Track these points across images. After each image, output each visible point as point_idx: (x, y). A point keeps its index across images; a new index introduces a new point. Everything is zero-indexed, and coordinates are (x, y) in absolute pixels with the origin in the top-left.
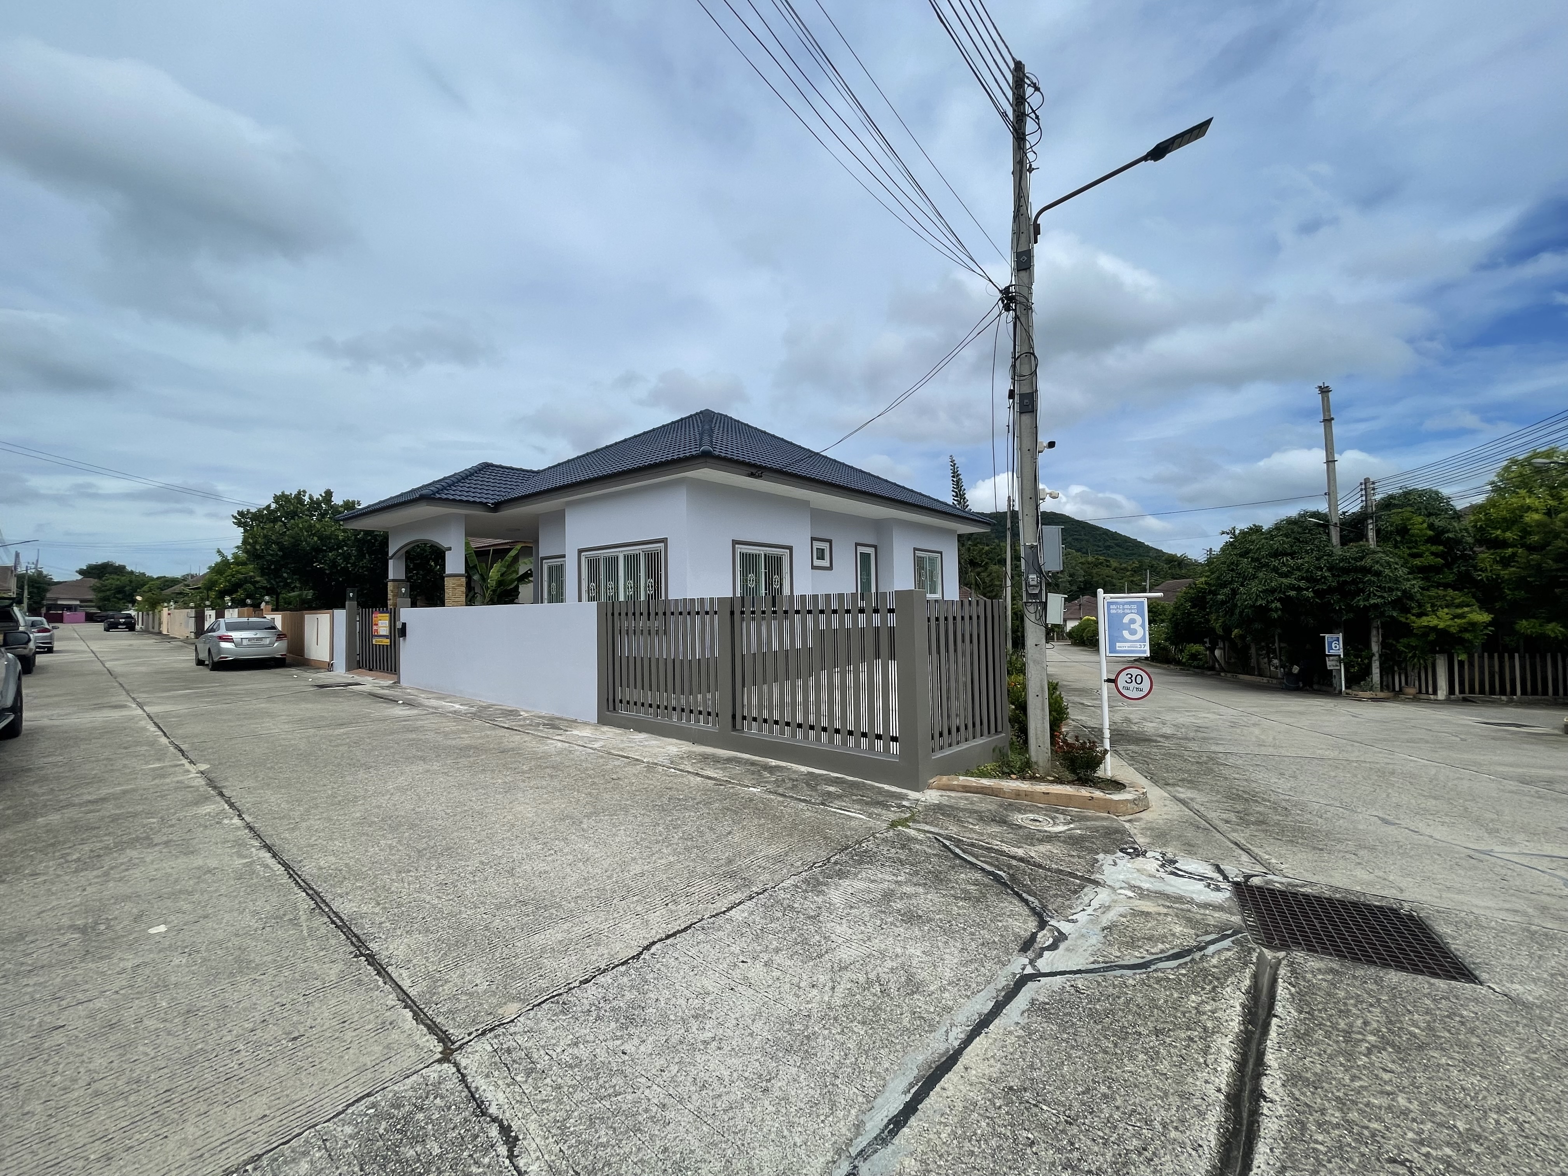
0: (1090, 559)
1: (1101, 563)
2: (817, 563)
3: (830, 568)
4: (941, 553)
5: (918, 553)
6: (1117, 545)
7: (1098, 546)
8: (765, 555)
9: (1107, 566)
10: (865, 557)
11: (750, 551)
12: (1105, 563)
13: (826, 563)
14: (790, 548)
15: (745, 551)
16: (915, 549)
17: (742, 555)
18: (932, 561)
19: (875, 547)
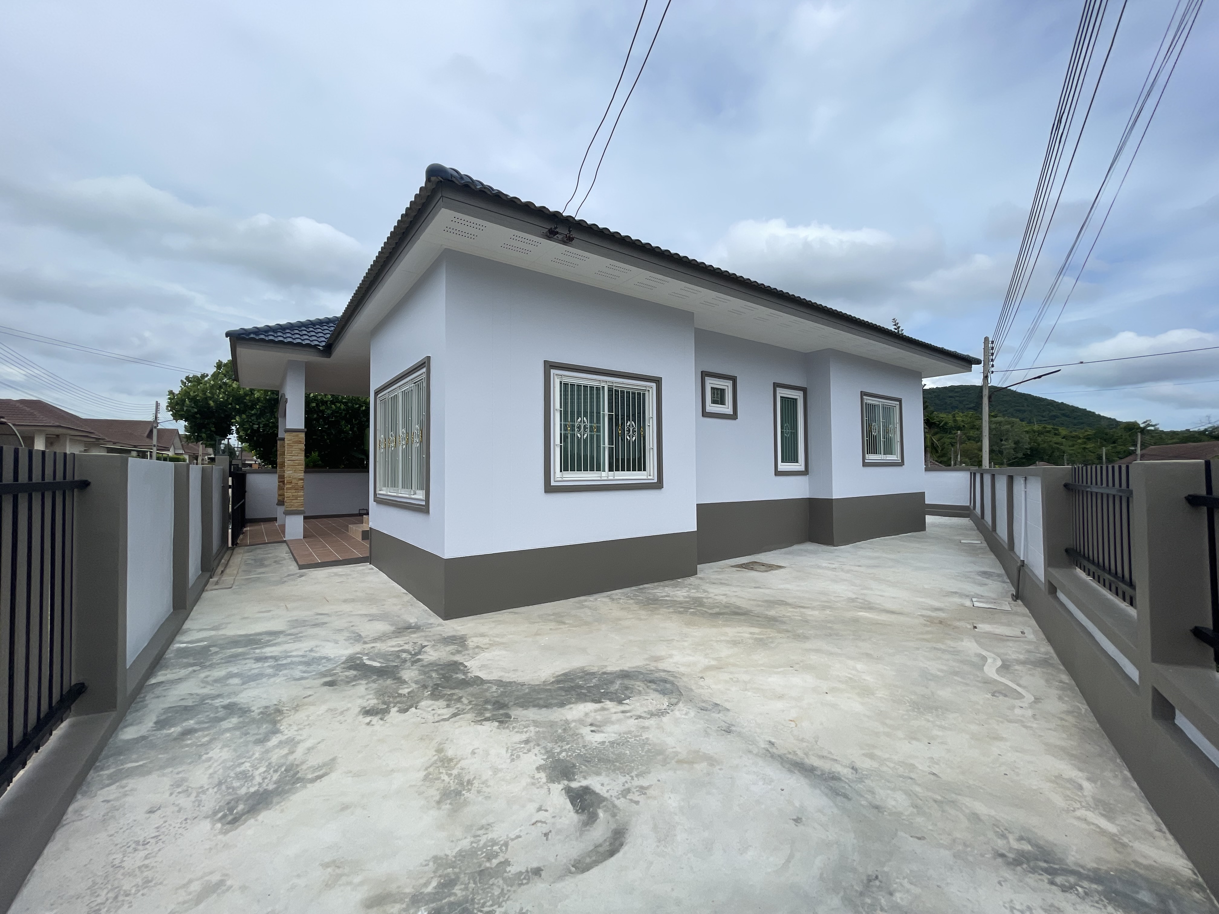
0: (1036, 427)
1: (1049, 432)
2: (711, 408)
3: (734, 416)
4: (900, 401)
5: (869, 400)
6: (1064, 415)
7: (1043, 417)
8: (610, 390)
9: (1055, 434)
10: (789, 405)
11: (576, 381)
12: (1053, 431)
13: (727, 409)
14: (658, 381)
15: (570, 381)
16: (863, 394)
17: (564, 386)
18: (887, 410)
19: (804, 390)
